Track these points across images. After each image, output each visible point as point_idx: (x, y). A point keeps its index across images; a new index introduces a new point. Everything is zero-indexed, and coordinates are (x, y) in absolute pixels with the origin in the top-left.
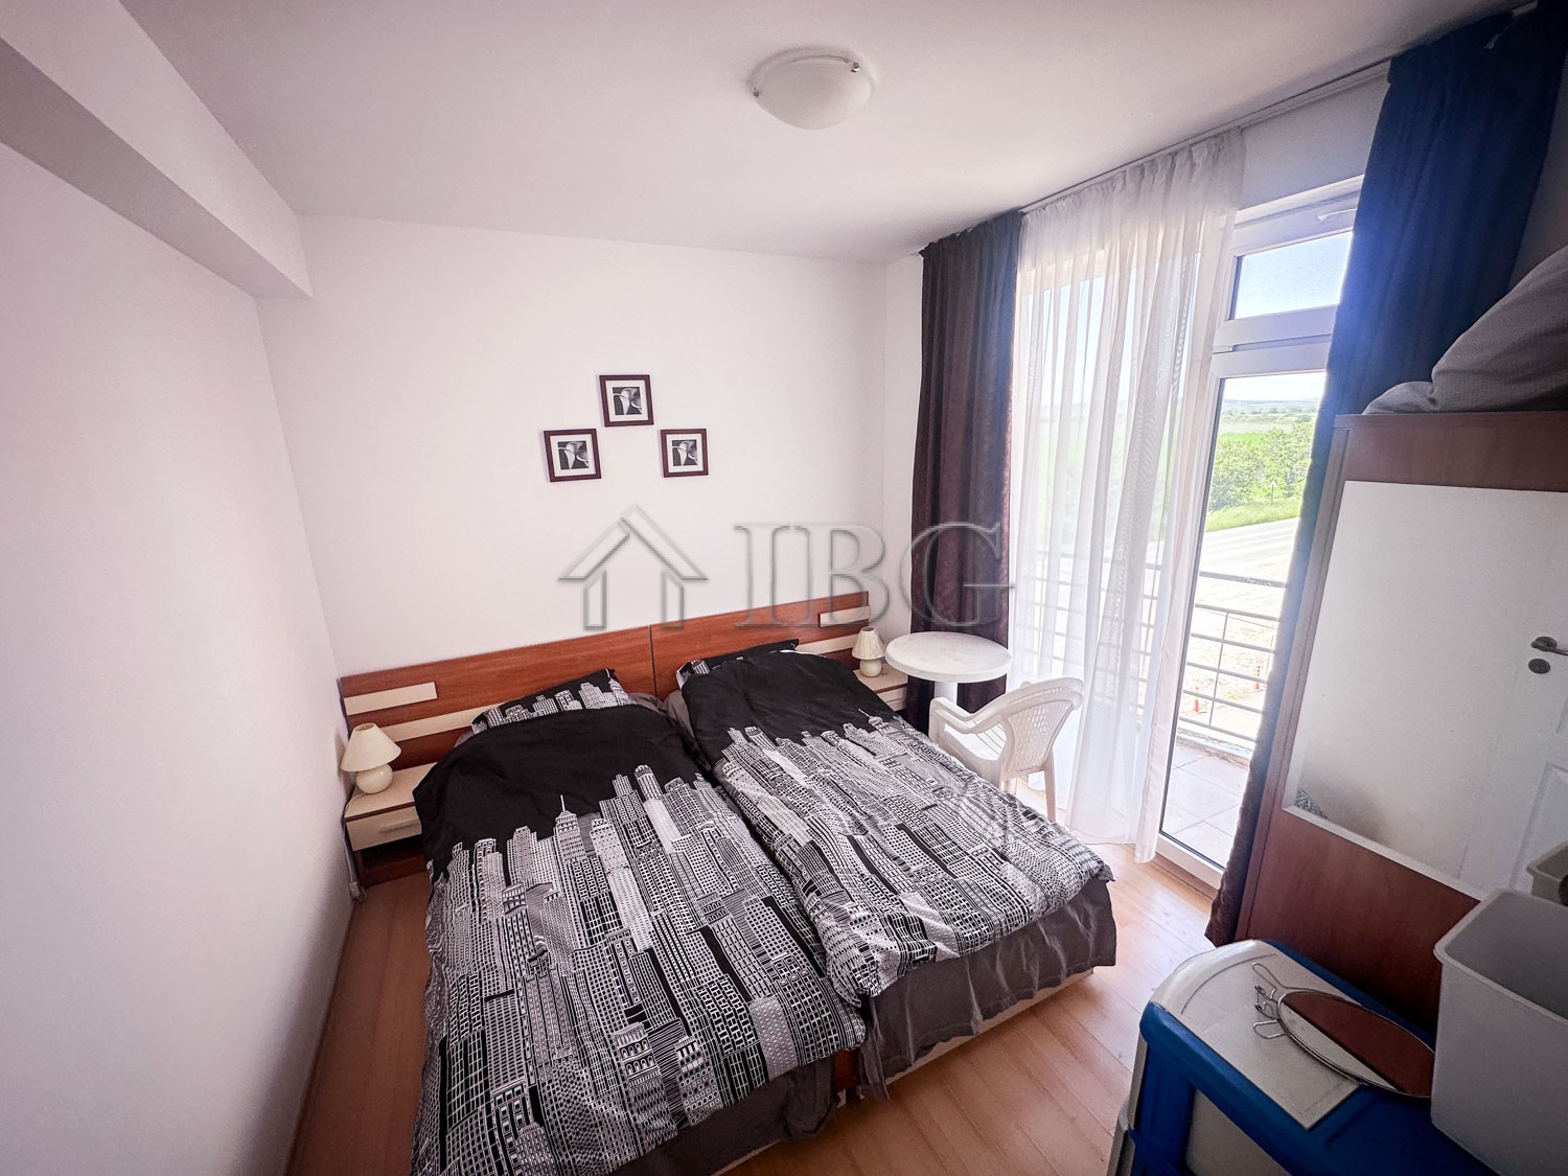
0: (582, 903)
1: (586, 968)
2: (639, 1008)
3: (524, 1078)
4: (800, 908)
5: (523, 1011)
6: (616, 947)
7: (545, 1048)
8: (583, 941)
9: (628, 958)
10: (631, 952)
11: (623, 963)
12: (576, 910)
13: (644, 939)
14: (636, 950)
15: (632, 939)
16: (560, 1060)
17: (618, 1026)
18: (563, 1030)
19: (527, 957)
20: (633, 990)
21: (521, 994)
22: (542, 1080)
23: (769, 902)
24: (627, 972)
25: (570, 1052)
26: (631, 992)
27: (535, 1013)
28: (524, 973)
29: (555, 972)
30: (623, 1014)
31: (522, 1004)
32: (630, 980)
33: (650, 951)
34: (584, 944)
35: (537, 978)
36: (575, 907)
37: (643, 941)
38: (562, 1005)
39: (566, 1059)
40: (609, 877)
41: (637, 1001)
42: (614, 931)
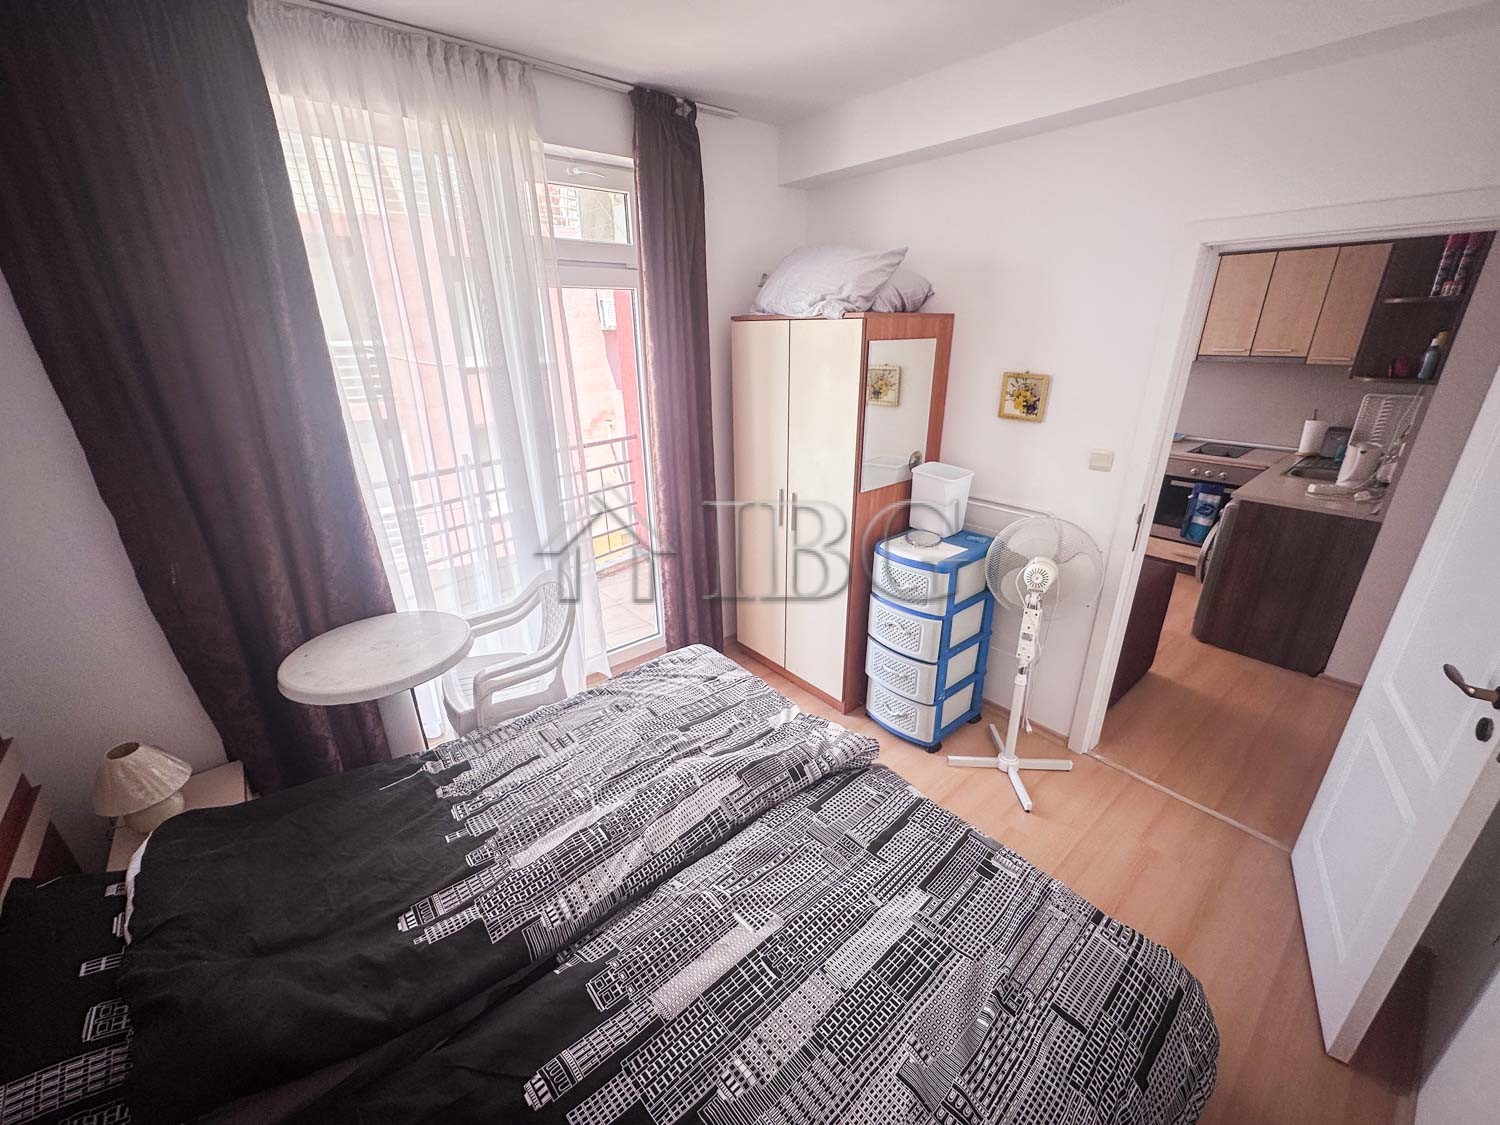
0: (907, 999)
1: (981, 937)
2: (980, 870)
3: (1096, 934)
4: (817, 783)
5: (1060, 975)
6: (941, 918)
7: (1066, 931)
8: (954, 961)
9: (943, 903)
10: (936, 903)
11: (951, 904)
12: (922, 999)
13: (913, 898)
14: (931, 898)
15: (921, 910)
16: (1064, 910)
17: (1006, 877)
18: (1042, 925)
19: (1012, 1020)
20: (969, 882)
21: (1048, 995)
22: (1085, 919)
23: (816, 808)
24: (957, 896)
25: (1051, 907)
26: (972, 883)
27: (1052, 961)
28: (1030, 1006)
29: (1007, 964)
30: (994, 879)
31: (1055, 984)
32: (963, 889)
33: (923, 887)
34: (957, 957)
35: (1023, 987)
36: (918, 1003)
37: (917, 898)
38: (1026, 939)
39: (1058, 907)
40: (849, 985)
41: (976, 875)
42: (924, 932)
